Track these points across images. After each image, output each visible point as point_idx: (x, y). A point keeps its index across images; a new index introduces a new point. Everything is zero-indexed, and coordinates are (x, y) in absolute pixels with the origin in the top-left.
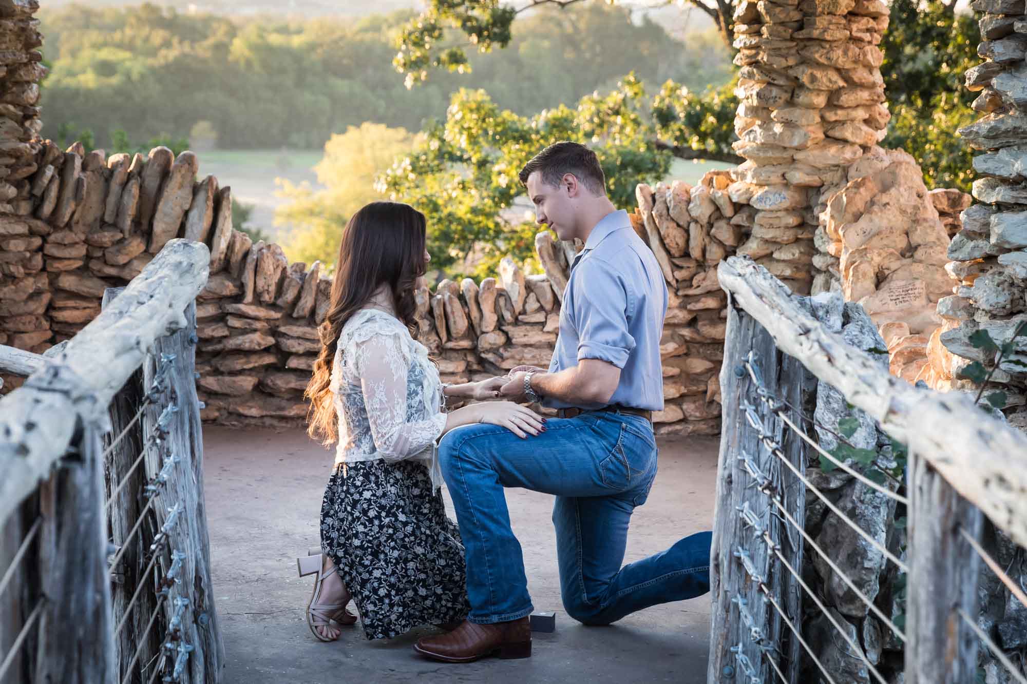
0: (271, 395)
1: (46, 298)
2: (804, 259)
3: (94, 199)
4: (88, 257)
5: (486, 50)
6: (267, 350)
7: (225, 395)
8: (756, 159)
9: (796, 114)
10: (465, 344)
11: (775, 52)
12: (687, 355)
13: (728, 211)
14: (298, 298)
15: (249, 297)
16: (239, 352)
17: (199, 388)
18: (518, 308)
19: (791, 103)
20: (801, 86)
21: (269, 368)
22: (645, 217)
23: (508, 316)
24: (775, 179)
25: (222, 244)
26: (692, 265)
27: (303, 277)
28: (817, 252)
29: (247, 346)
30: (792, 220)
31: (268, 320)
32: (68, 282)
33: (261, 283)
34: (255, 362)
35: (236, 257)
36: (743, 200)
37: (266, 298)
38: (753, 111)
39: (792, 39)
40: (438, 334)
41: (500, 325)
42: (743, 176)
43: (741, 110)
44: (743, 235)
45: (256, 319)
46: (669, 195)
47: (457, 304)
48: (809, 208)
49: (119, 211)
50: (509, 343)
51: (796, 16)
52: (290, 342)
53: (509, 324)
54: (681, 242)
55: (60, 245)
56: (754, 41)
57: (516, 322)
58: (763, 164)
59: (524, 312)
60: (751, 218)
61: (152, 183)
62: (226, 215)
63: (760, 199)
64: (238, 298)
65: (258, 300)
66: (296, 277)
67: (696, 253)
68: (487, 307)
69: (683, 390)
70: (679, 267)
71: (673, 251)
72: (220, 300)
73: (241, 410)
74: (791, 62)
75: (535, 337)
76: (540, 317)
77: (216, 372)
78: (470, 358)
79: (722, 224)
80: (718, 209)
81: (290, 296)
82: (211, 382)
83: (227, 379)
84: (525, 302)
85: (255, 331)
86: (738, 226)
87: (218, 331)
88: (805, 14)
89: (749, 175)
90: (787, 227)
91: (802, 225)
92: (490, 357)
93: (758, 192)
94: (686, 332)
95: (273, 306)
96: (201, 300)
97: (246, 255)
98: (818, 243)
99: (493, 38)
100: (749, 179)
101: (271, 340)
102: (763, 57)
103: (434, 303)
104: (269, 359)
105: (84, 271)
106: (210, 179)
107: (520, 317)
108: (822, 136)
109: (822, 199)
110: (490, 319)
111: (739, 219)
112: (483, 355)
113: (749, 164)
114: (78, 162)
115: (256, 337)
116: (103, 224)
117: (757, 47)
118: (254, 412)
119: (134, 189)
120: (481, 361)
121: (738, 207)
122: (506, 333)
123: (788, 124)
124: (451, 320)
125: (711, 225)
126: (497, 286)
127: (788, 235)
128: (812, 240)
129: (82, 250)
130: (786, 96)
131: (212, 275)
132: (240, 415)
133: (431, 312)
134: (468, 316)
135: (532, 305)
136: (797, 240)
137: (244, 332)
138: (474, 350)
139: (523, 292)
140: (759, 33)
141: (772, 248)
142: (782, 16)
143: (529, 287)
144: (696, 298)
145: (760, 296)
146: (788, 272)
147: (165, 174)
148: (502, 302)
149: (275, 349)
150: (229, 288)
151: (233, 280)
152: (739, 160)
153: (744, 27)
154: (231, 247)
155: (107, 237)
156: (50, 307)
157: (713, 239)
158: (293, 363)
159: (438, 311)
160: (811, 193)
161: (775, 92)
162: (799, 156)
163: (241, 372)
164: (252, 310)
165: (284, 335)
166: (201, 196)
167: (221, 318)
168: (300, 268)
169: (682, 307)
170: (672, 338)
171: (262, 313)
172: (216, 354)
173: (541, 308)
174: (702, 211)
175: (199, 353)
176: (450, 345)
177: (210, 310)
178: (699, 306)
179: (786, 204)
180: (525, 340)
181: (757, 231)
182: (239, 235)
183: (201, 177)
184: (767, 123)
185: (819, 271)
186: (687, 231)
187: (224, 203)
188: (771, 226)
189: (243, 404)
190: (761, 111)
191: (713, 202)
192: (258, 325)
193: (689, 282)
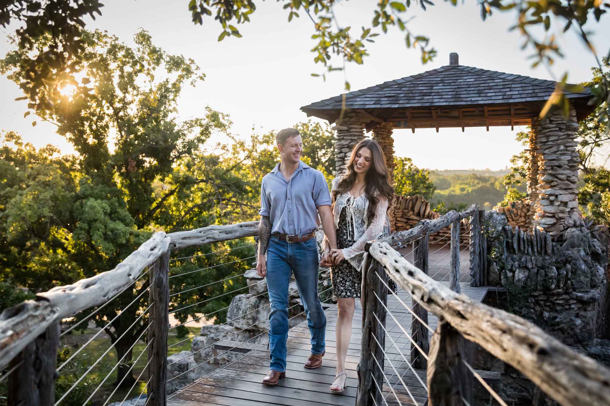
0: (436, 240)
1: (394, 222)
3: (404, 204)
4: (403, 215)
13: (525, 206)
25: (427, 212)
32: (399, 219)
44: (528, 211)
49: (408, 206)
54: (516, 212)
55: (397, 212)
61: (414, 201)
62: (428, 207)
63: (531, 204)
67: (519, 214)
70: (516, 217)
79: (524, 208)
80: (523, 206)
93: (531, 202)
97: (432, 214)
100: (529, 200)
105: (402, 217)
111: (528, 207)
114: (401, 198)
116: (405, 209)
119: (411, 202)
121: (527, 205)
129: (401, 213)
141: (533, 213)
144: (520, 223)
147: (417, 200)
154: (429, 213)
155: (406, 211)
156: (395, 223)
157: (522, 211)
158: (440, 234)
166: (423, 204)
169: (517, 225)
174: (520, 206)
181: (531, 209)
183: (423, 200)
187: (428, 205)
193: (518, 220)
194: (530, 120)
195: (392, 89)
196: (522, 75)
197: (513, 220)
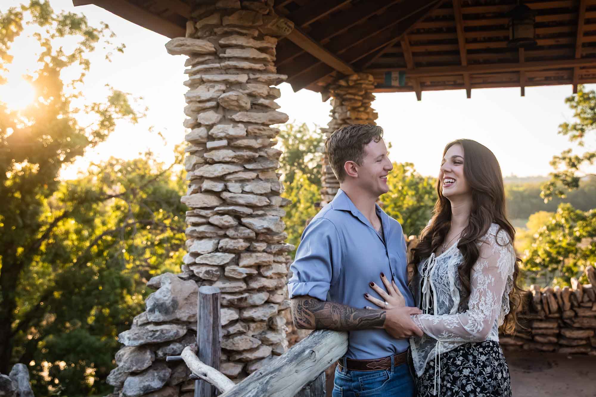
10: (557, 315)
18: (580, 299)
23: (575, 303)
40: (545, 311)
41: (572, 307)
47: (553, 298)
50: (576, 315)
53: (576, 307)
57: (579, 306)
59: (582, 302)
68: (566, 300)
75: (588, 313)
76: (590, 304)
78: (560, 321)
84: (583, 297)
92: (568, 321)
103: (543, 298)
107: (582, 304)
110: (568, 305)
112: (566, 321)
120: (565, 323)
122: (575, 311)
124: (550, 305)
126: (570, 290)
133: (541, 301)
134: (558, 303)
135: (586, 299)
138: (561, 318)
139: (582, 293)
143: (585, 291)
148: (572, 297)
159: (544, 301)
173: (590, 301)
176: (551, 316)
180: (583, 314)
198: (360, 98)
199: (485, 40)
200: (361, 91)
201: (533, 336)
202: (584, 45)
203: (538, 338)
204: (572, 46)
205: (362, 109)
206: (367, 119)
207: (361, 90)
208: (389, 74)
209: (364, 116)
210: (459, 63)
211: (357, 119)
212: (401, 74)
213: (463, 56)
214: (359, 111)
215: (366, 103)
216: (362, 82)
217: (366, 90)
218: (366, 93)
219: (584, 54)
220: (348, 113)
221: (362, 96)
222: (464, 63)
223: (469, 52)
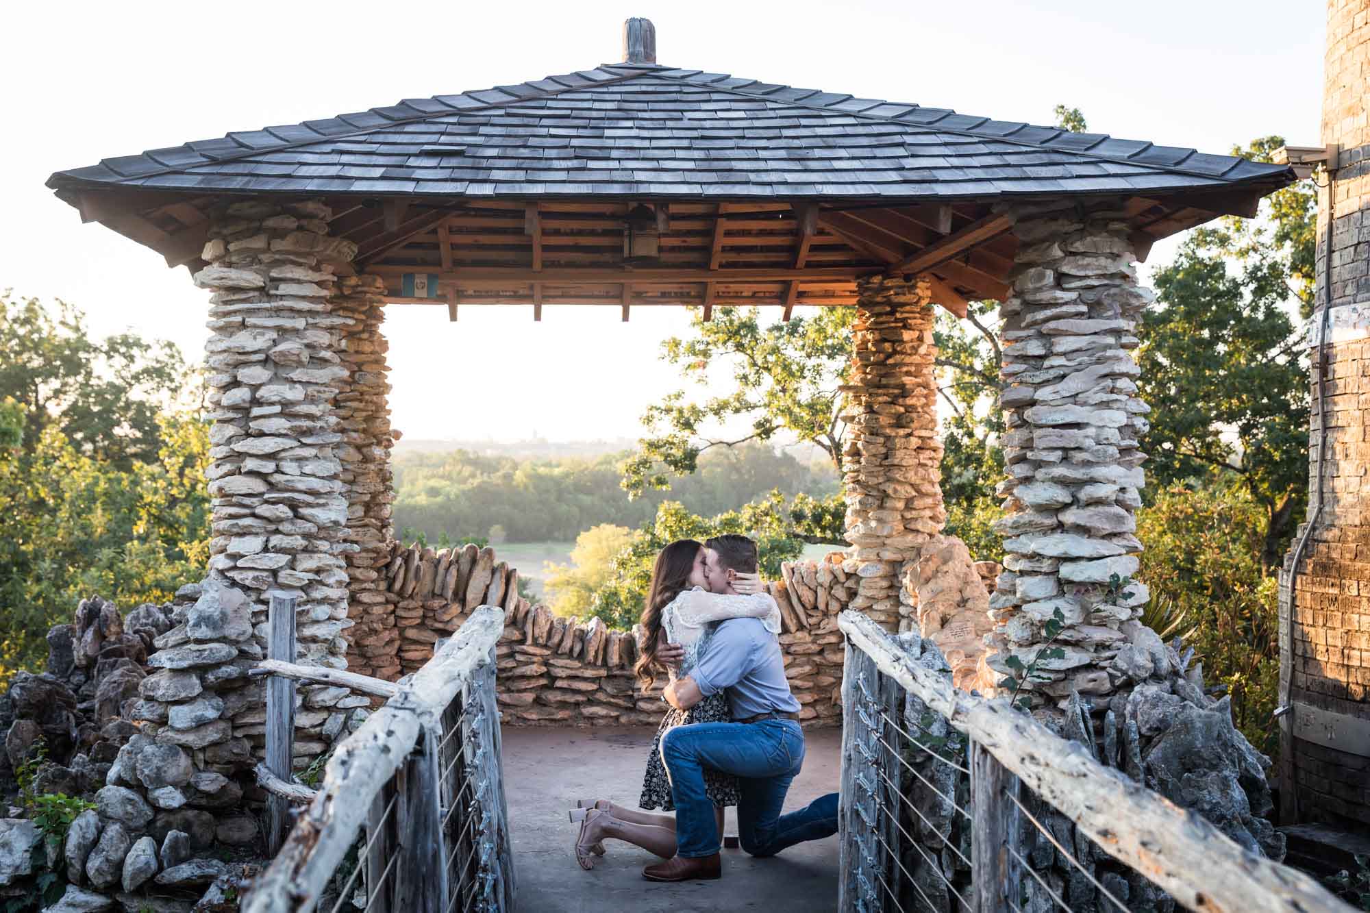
0: (545, 705)
1: (397, 644)
2: (894, 609)
3: (428, 578)
4: (424, 617)
5: (678, 476)
6: (542, 676)
7: (516, 706)
8: (860, 544)
9: (884, 514)
11: (870, 474)
12: (818, 673)
13: (842, 578)
14: (561, 641)
15: (529, 641)
16: (523, 677)
17: (498, 701)
19: (881, 507)
20: (888, 496)
21: (544, 687)
22: (788, 583)
24: (873, 557)
25: (511, 606)
26: (820, 614)
27: (564, 627)
28: (902, 604)
29: (528, 673)
30: (885, 584)
31: (541, 656)
32: (411, 633)
33: (537, 631)
34: (534, 684)
35: (521, 615)
36: (851, 571)
37: (541, 641)
38: (857, 513)
39: (881, 465)
42: (851, 555)
43: (849, 512)
44: (853, 594)
45: (534, 655)
46: (803, 569)
48: (895, 576)
49: (444, 586)
51: (883, 450)
52: (557, 670)
54: (812, 599)
55: (406, 609)
56: (856, 467)
58: (864, 547)
60: (858, 583)
61: (465, 567)
62: (513, 586)
63: (863, 570)
64: (522, 641)
65: (535, 643)
66: (560, 627)
67: (822, 606)
69: (816, 697)
70: (811, 616)
71: (807, 606)
72: (510, 643)
73: (525, 715)
74: (881, 480)
77: (509, 691)
79: (838, 587)
80: (835, 577)
81: (556, 639)
82: (505, 698)
83: (516, 695)
85: (533, 663)
86: (849, 588)
87: (510, 664)
88: (889, 449)
89: (855, 554)
90: (882, 588)
91: (891, 587)
93: (862, 566)
94: (817, 659)
95: (545, 646)
96: (498, 644)
97: (527, 613)
98: (902, 598)
99: (685, 467)
100: (855, 557)
101: (544, 669)
102: (862, 477)
104: (543, 682)
105: (422, 626)
106: (503, 564)
108: (902, 528)
109: (904, 569)
111: (850, 584)
113: (855, 547)
114: (417, 555)
115: (534, 667)
116: (434, 595)
117: (858, 471)
118: (534, 717)
119: (453, 571)
121: (849, 576)
123: (880, 520)
125: (831, 588)
127: (883, 593)
128: (898, 597)
129: (420, 612)
130: (877, 503)
131: (506, 626)
132: (525, 719)
136: (888, 597)
137: (527, 664)
140: (859, 462)
141: (872, 602)
142: (874, 451)
144: (823, 636)
145: (866, 636)
146: (883, 618)
147: (474, 562)
149: (547, 675)
150: (516, 635)
151: (518, 629)
152: (850, 545)
153: (849, 458)
154: (517, 608)
155: (436, 603)
156: (400, 650)
157: (833, 597)
158: (559, 684)
160: (897, 566)
161: (870, 500)
162: (888, 541)
163: (525, 690)
164: (531, 650)
165: (553, 665)
166: (497, 575)
167: (511, 655)
168: (562, 621)
169: (814, 642)
170: (808, 663)
171: (538, 651)
172: (508, 679)
174: (825, 579)
175: (498, 678)
177: (504, 650)
178: (825, 641)
179: (881, 573)
181: (861, 591)
182: (523, 600)
183: (497, 562)
184: (866, 520)
185: (903, 617)
186: (816, 592)
187: (512, 580)
188: (871, 588)
189: (526, 711)
190: (862, 512)
191: (832, 572)
192: (535, 659)
193: (818, 626)
194: (853, 286)
195: (442, 128)
196: (923, 105)
197: (801, 627)
198: (363, 317)
199: (572, 233)
200: (364, 305)
201: (635, 702)
202: (724, 249)
203: (642, 705)
204: (706, 250)
205: (365, 336)
206: (371, 353)
207: (363, 303)
208: (410, 277)
209: (367, 347)
210: (529, 265)
211: (357, 352)
212: (432, 277)
213: (538, 255)
214: (360, 339)
215: (372, 325)
216: (365, 289)
217: (372, 302)
218: (371, 307)
219: (724, 261)
220: (344, 343)
221: (364, 313)
222: (537, 266)
223: (546, 248)
